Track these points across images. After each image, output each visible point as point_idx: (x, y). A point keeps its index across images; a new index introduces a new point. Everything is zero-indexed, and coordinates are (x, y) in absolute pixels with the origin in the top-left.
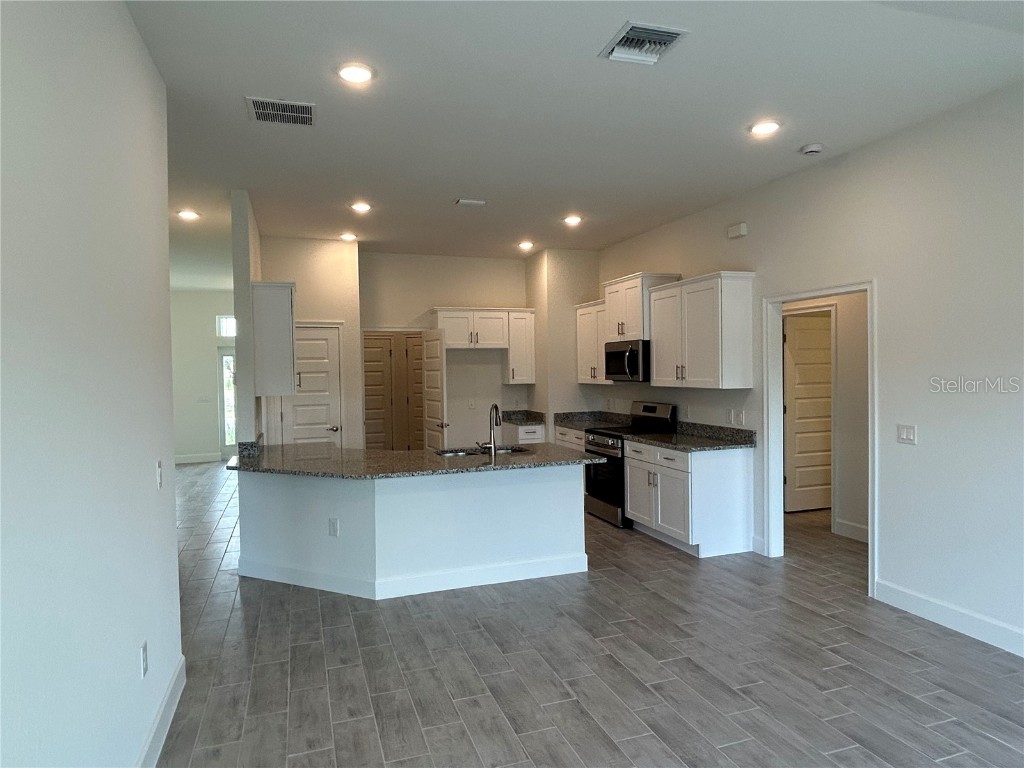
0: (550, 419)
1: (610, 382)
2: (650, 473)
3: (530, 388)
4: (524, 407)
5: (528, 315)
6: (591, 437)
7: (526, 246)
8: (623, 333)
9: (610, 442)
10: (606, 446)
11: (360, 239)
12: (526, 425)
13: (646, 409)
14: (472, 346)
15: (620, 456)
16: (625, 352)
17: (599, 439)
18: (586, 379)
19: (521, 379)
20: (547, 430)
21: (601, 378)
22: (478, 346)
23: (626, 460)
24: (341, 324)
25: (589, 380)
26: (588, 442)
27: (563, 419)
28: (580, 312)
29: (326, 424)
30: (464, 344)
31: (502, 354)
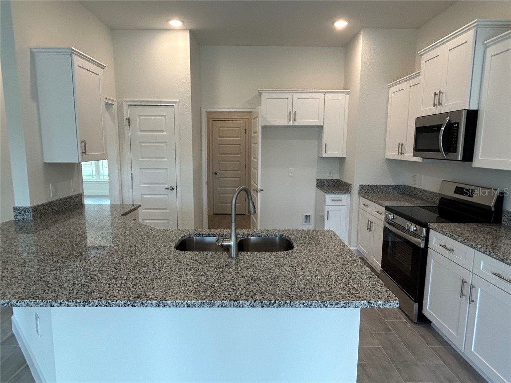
0: (355, 190)
1: (419, 159)
2: (463, 282)
3: (341, 160)
4: (336, 177)
5: (342, 96)
6: (391, 216)
7: (341, 24)
8: (440, 104)
9: (413, 228)
10: (408, 231)
11: (191, 28)
12: (333, 193)
13: (459, 190)
14: (290, 123)
15: (422, 246)
16: (441, 126)
17: (400, 220)
18: (393, 154)
19: (332, 153)
20: (351, 200)
21: (409, 155)
22: (296, 123)
23: (430, 253)
24: (176, 102)
25: (396, 156)
26: (387, 221)
27: (368, 191)
28: (392, 90)
29: (165, 184)
30: (283, 121)
31: (317, 131)
